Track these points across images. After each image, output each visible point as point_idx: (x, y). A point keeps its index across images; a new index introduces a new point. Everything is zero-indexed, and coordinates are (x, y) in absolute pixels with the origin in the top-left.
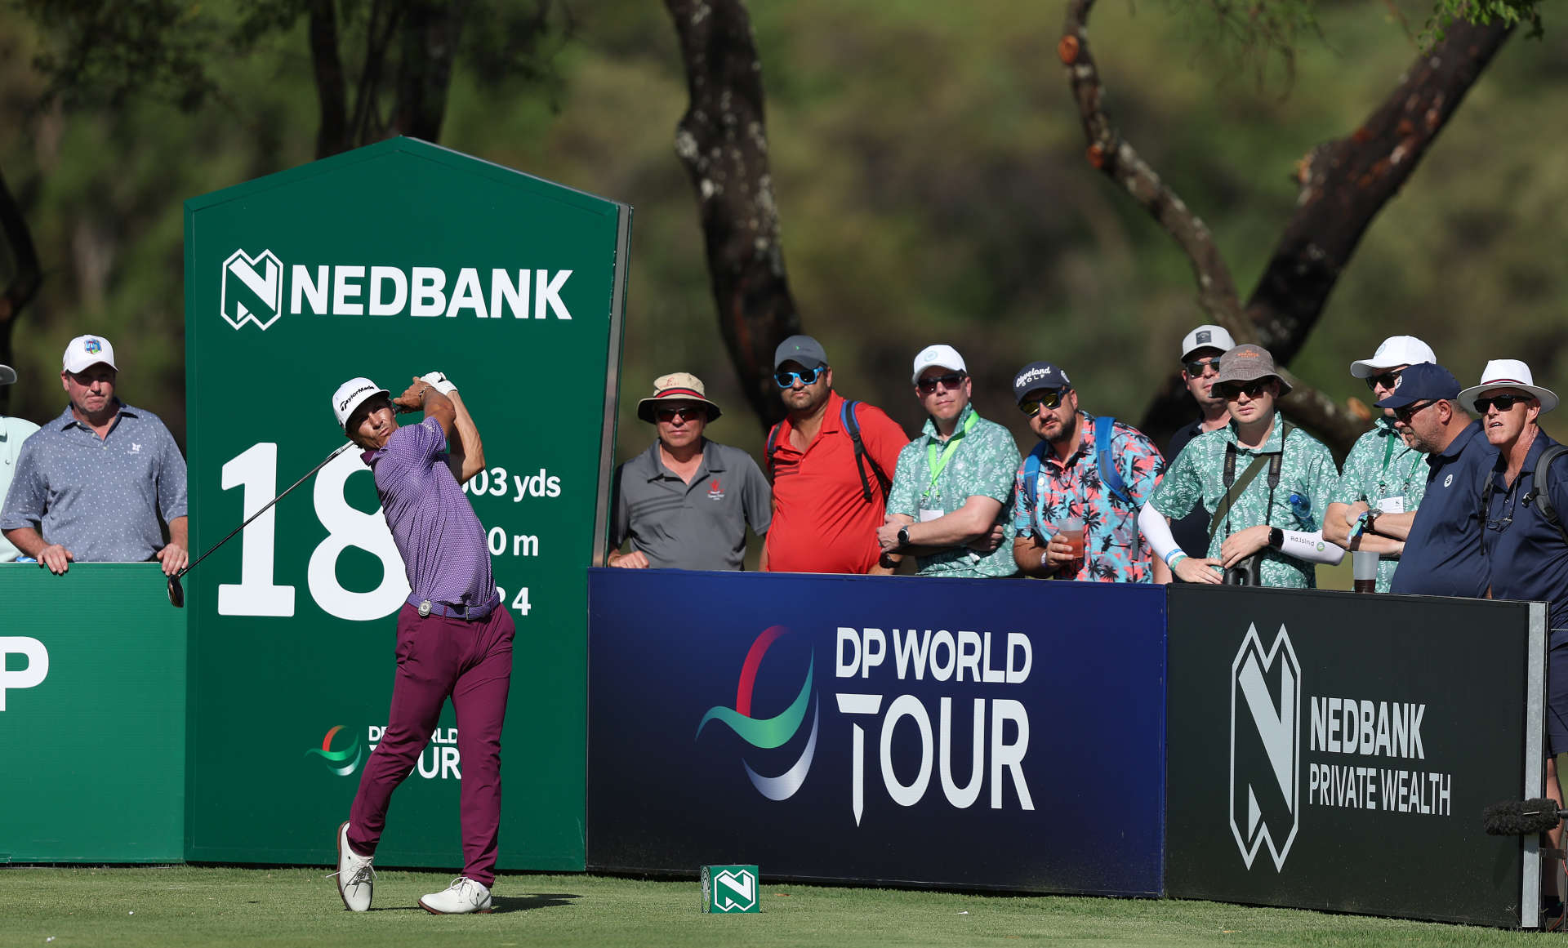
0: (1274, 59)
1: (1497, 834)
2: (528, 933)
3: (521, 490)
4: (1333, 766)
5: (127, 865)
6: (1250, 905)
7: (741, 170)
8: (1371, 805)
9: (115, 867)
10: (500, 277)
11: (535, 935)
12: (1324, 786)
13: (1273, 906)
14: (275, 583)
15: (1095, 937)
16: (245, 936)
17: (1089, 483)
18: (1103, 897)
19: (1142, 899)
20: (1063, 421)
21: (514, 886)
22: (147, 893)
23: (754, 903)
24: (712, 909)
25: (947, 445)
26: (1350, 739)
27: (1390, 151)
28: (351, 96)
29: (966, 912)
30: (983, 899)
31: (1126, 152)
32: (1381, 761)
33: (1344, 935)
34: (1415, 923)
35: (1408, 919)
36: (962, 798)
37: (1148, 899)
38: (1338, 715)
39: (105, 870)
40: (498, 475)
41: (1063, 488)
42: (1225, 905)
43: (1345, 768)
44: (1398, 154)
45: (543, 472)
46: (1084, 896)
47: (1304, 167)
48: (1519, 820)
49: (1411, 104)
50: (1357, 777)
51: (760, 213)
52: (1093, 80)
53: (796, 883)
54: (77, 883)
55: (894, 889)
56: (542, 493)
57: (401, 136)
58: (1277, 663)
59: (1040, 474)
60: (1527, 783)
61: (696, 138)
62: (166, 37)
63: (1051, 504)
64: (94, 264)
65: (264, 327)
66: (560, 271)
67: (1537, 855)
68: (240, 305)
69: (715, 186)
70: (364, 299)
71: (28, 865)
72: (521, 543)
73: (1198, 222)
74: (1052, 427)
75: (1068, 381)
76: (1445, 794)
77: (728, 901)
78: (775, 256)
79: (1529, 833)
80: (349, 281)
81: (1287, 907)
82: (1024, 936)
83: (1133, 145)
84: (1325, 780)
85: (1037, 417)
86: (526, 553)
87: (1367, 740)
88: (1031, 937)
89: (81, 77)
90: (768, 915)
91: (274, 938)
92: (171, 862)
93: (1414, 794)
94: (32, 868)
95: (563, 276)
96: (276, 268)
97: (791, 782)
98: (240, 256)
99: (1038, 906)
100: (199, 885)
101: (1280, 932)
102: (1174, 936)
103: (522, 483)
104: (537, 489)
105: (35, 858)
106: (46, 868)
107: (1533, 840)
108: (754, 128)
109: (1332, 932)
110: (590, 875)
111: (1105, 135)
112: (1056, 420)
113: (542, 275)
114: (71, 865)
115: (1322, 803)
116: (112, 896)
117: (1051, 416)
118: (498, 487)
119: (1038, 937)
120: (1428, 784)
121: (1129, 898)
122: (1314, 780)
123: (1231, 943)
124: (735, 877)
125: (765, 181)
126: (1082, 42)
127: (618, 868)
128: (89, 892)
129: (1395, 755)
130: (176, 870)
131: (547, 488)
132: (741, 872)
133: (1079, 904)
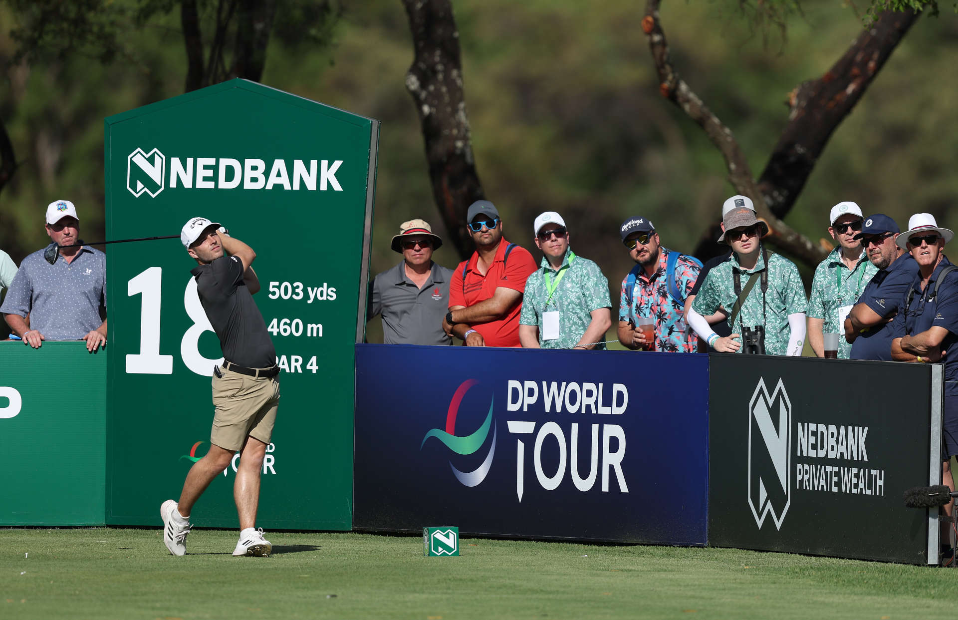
0: (774, 29)
1: (912, 507)
2: (316, 569)
3: (312, 296)
4: (811, 466)
5: (70, 527)
6: (761, 551)
7: (447, 99)
8: (835, 489)
9: (63, 529)
10: (299, 165)
11: (321, 570)
12: (806, 478)
13: (775, 552)
14: (161, 354)
15: (665, 571)
16: (143, 571)
17: (661, 294)
18: (670, 546)
19: (694, 547)
20: (651, 252)
21: (308, 539)
22: (83, 545)
23: (456, 550)
24: (430, 554)
25: (557, 274)
26: (822, 448)
27: (846, 87)
28: (207, 54)
29: (586, 556)
30: (596, 547)
31: (683, 87)
32: (841, 462)
33: (819, 569)
34: (862, 562)
35: (858, 559)
36: (584, 485)
37: (698, 547)
38: (815, 434)
39: (57, 530)
40: (298, 287)
41: (647, 295)
42: (745, 551)
43: (819, 466)
44: (851, 89)
45: (325, 285)
46: (659, 545)
47: (793, 97)
48: (926, 498)
49: (859, 58)
50: (826, 472)
51: (459, 125)
52: (663, 43)
53: (481, 537)
54: (39, 538)
55: (542, 541)
56: (324, 298)
57: (237, 78)
58: (776, 402)
59: (636, 284)
60: (931, 475)
61: (419, 79)
62: (91, 16)
63: (641, 304)
64: (49, 157)
65: (153, 196)
66: (336, 161)
67: (937, 520)
68: (138, 182)
69: (431, 109)
70: (215, 178)
71: (9, 527)
72: (312, 329)
73: (727, 131)
74: (643, 256)
75: (654, 228)
76: (880, 483)
77: (440, 549)
78: (468, 151)
79: (932, 507)
80: (206, 167)
81: (784, 552)
82: (622, 570)
83: (687, 83)
84: (806, 474)
85: (635, 249)
86: (315, 335)
87: (832, 449)
88: (626, 570)
89: (40, 42)
90: (464, 557)
91: (161, 572)
92: (97, 525)
93: (861, 482)
94: (11, 529)
95: (337, 164)
96: (161, 160)
97: (479, 475)
98: (139, 152)
99: (630, 552)
100: (115, 540)
101: (779, 567)
102: (714, 570)
103: (313, 292)
104: (322, 295)
105: (13, 523)
106: (20, 529)
107: (934, 511)
108: (455, 73)
109: (811, 568)
110: (355, 533)
111: (670, 77)
112: (647, 251)
113: (324, 163)
114: (35, 527)
115: (804, 488)
116: (61, 546)
117: (643, 248)
118: (298, 294)
119: (630, 570)
120: (870, 476)
121: (687, 547)
122: (800, 474)
123: (749, 574)
124: (444, 534)
125: (462, 105)
126: (656, 20)
127: (372, 529)
128: (46, 544)
129: (849, 458)
130: (100, 530)
131: (328, 295)
132: (448, 531)
133: (656, 550)
